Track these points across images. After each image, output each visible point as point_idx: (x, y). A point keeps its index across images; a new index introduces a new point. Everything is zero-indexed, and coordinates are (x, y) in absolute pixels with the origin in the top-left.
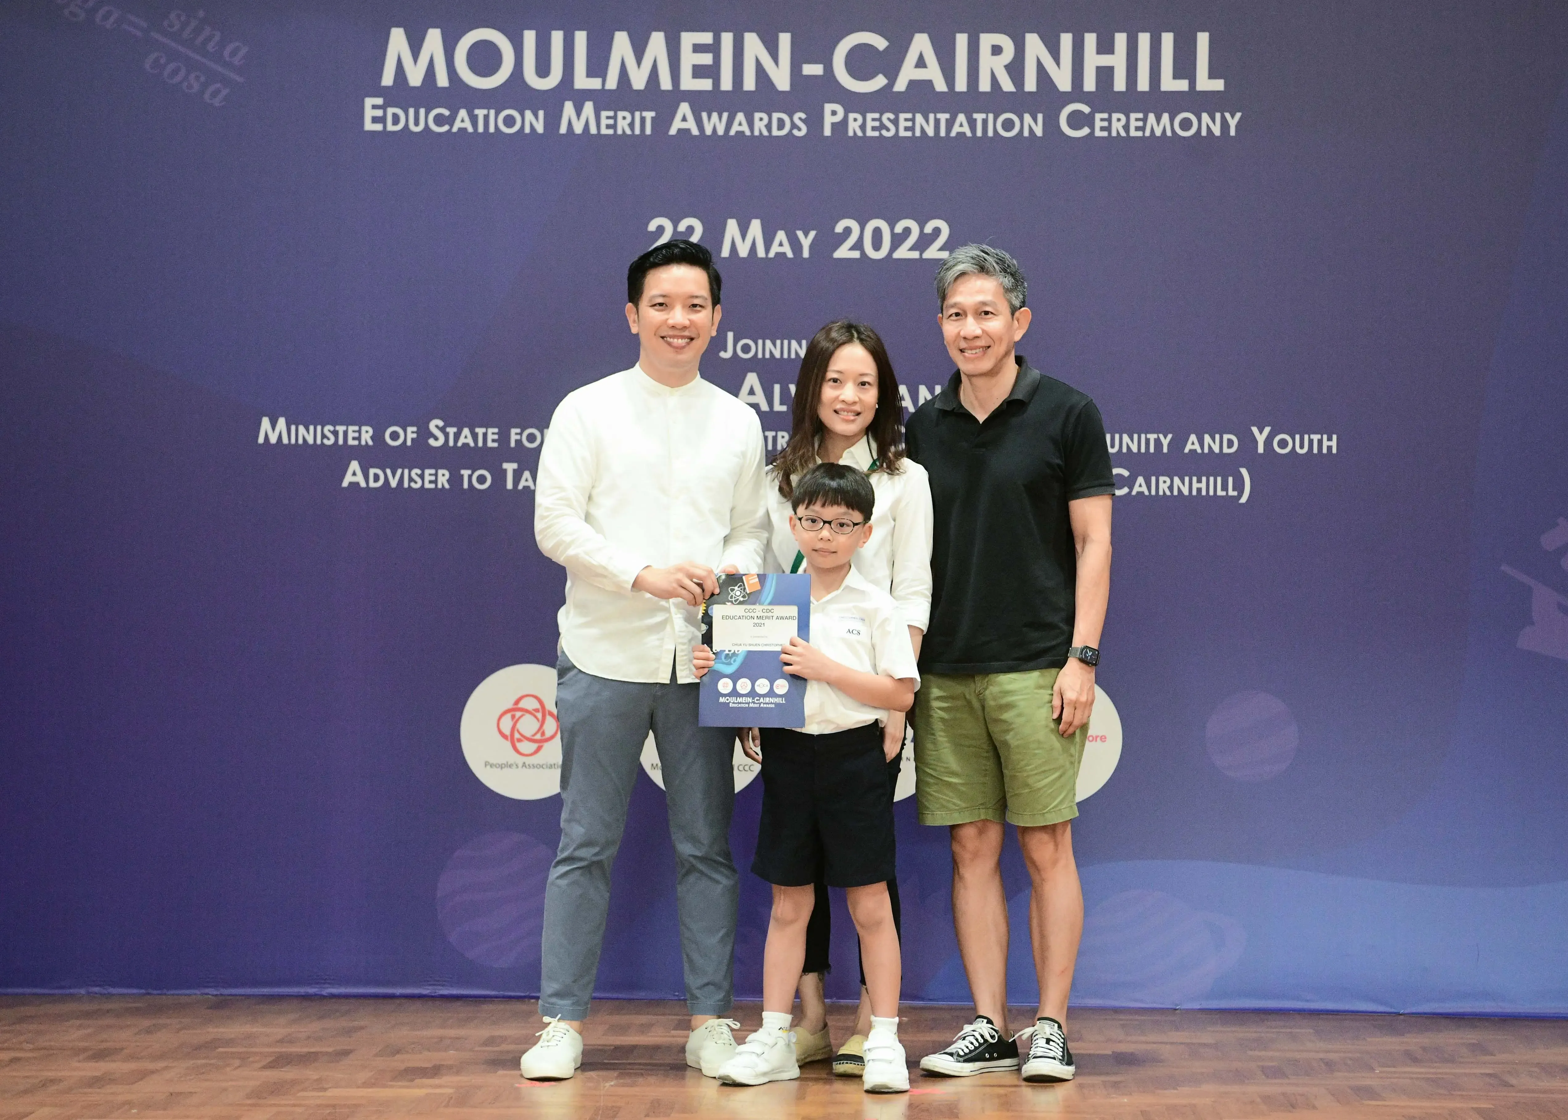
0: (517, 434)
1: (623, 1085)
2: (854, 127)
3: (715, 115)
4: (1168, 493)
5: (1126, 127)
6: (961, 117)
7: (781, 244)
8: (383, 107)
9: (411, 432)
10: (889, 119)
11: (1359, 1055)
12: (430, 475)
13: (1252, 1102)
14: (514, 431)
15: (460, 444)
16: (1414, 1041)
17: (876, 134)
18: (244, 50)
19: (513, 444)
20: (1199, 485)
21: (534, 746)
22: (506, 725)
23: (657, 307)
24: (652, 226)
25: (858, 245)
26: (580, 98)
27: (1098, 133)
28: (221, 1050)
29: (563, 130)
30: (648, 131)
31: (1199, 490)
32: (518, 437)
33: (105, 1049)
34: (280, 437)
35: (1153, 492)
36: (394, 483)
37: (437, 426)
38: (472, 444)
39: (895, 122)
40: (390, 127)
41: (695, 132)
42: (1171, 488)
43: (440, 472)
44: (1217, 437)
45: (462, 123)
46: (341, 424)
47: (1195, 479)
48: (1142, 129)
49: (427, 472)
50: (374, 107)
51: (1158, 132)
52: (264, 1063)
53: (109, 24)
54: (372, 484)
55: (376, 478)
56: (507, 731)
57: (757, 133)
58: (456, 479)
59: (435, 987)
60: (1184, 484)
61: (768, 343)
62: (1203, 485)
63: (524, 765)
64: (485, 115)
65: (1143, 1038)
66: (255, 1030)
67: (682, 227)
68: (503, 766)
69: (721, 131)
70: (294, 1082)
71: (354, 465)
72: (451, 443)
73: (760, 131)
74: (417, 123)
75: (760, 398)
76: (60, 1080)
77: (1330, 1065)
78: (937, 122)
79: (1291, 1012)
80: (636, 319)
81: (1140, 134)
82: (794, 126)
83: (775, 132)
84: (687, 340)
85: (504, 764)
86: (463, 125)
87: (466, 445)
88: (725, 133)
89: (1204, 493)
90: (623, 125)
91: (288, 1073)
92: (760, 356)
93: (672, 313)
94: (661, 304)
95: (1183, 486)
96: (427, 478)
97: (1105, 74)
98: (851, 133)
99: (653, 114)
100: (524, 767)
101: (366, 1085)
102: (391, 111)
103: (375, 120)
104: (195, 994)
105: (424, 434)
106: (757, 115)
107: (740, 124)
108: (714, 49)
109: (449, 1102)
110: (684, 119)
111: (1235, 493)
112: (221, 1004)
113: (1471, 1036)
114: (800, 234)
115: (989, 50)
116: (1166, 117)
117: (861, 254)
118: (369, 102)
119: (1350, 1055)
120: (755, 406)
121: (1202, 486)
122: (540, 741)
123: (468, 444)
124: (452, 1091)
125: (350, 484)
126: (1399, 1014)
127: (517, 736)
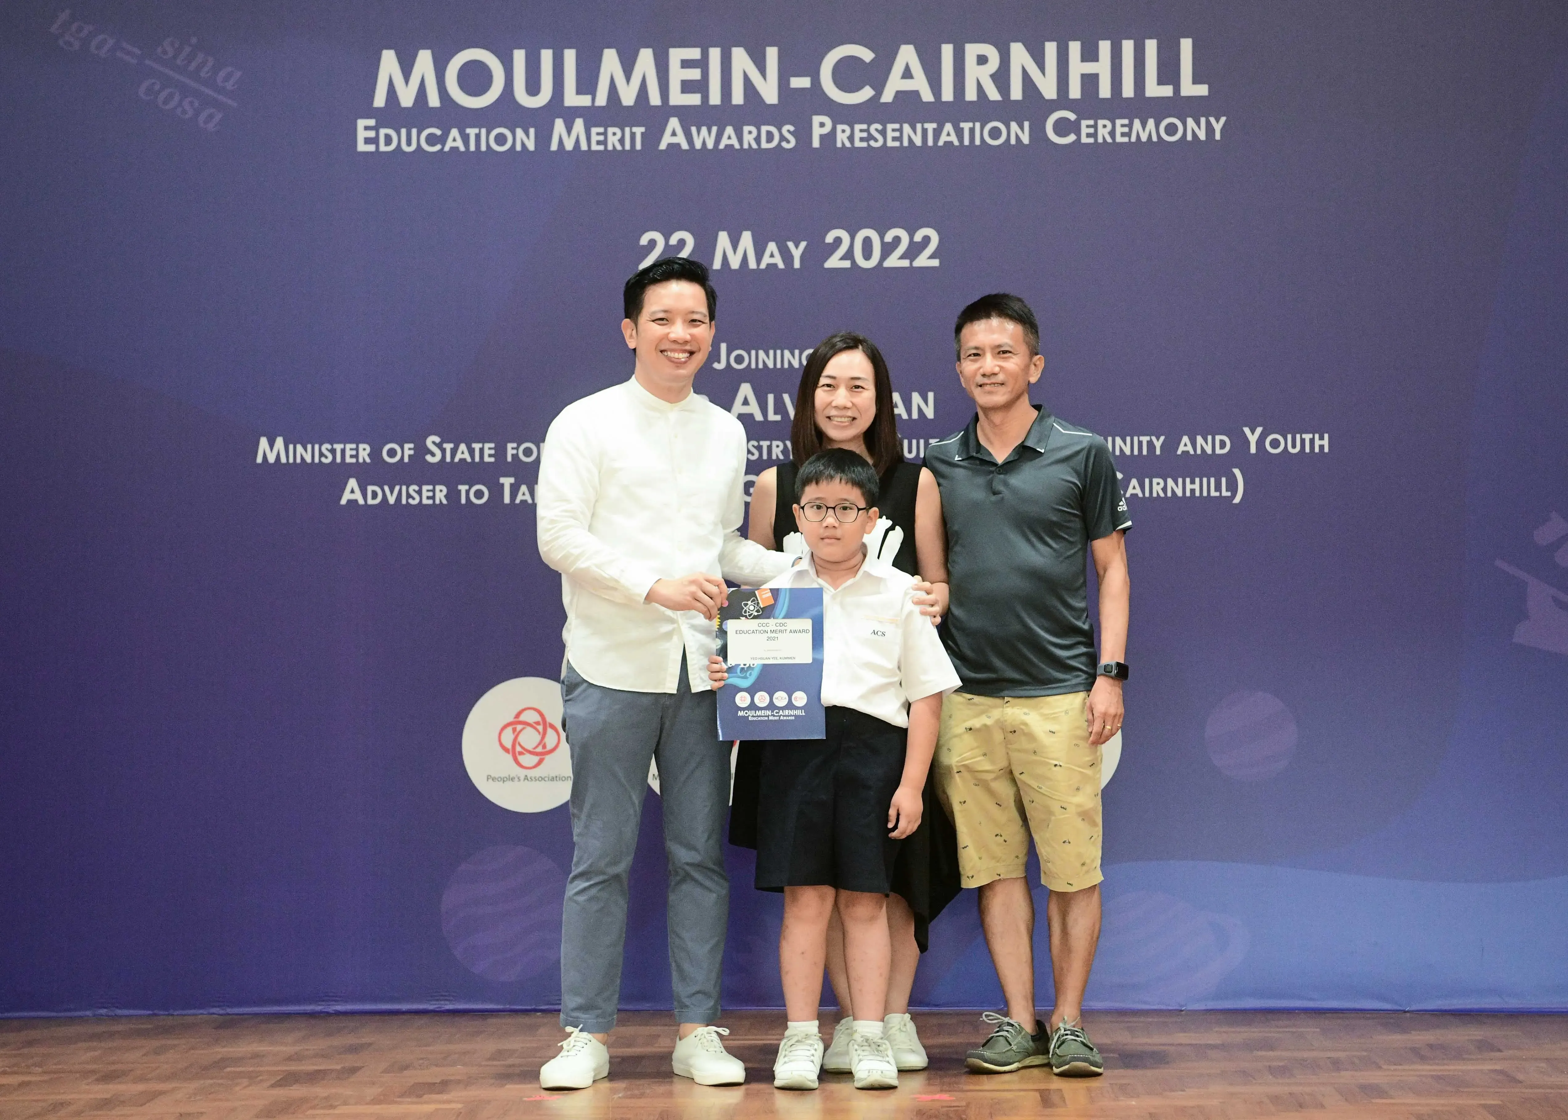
0: (513, 448)
1: (631, 1097)
2: (842, 138)
3: (704, 130)
4: (1162, 495)
5: (1112, 133)
6: (948, 127)
7: (772, 256)
8: (376, 128)
9: (408, 449)
10: (877, 130)
11: (1365, 1054)
12: (428, 491)
13: (1260, 1103)
14: (510, 446)
15: (457, 460)
16: (1421, 1037)
17: (864, 144)
18: (238, 74)
19: (509, 459)
20: (1193, 487)
21: (536, 759)
22: (508, 738)
24: (644, 240)
25: (849, 255)
26: (570, 115)
27: (1084, 140)
28: (229, 1069)
29: (554, 147)
30: (638, 146)
31: (1193, 491)
32: (515, 452)
33: (115, 1071)
34: (278, 456)
35: (1147, 494)
36: (392, 500)
37: (434, 443)
38: (469, 460)
39: (883, 133)
40: (383, 148)
41: (685, 146)
42: (1164, 489)
43: (438, 488)
44: (1210, 438)
45: (454, 140)
46: (339, 442)
47: (1188, 480)
48: (1128, 135)
49: (425, 488)
50: (367, 128)
51: (1144, 138)
52: (269, 1083)
53: (103, 52)
54: (370, 502)
55: (375, 495)
56: (508, 744)
57: (746, 146)
58: (453, 495)
59: (441, 1002)
60: (1177, 485)
61: (761, 353)
62: (1197, 487)
63: (526, 778)
64: (476, 134)
65: (1148, 1040)
66: (262, 1048)
67: (673, 240)
68: (505, 779)
69: (710, 145)
70: (303, 1100)
71: (352, 483)
72: (448, 459)
73: (749, 144)
74: (409, 143)
75: (754, 408)
76: (70, 1104)
77: (1337, 1065)
78: (925, 132)
79: (1297, 1012)
80: (634, 334)
81: (1126, 140)
82: (783, 138)
83: (764, 145)
84: (687, 355)
85: (506, 777)
86: (454, 144)
87: (463, 461)
88: (714, 147)
89: (1197, 494)
90: (613, 141)
91: (297, 1091)
92: (753, 366)
93: (673, 328)
94: (661, 319)
95: (1176, 488)
96: (425, 494)
97: (1090, 81)
98: (839, 145)
99: (643, 129)
100: (526, 780)
101: (376, 1101)
102: (383, 132)
103: (368, 141)
105: (422, 450)
106: (746, 129)
107: (729, 137)
108: (703, 64)
110: (674, 134)
111: (1229, 494)
112: (227, 1023)
114: (791, 245)
115: (974, 60)
116: (1151, 123)
117: (852, 264)
118: (361, 123)
119: (1356, 1053)
121: (1195, 487)
122: (542, 753)
123: (465, 460)
124: (460, 1106)
125: (349, 501)
126: (1405, 1012)
127: (518, 749)
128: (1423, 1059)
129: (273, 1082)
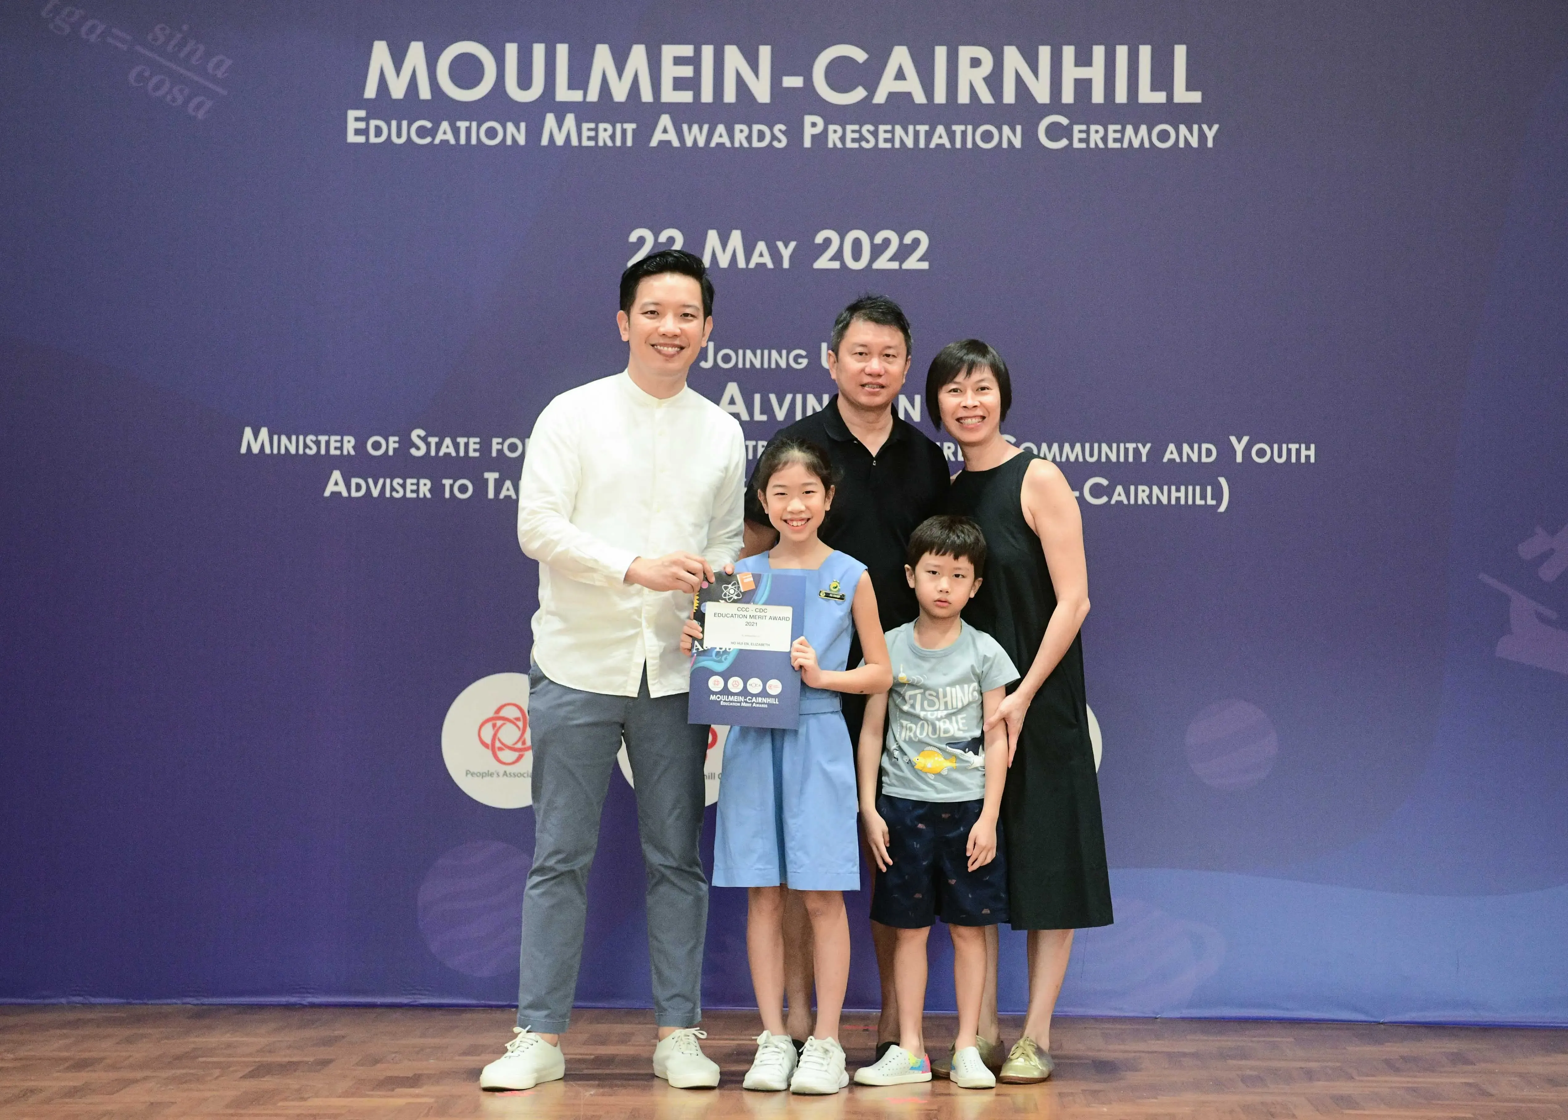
0: (498, 443)
1: (603, 1095)
2: (833, 139)
3: (695, 127)
4: (1147, 502)
5: (1104, 139)
6: (940, 129)
7: (762, 255)
8: (366, 120)
9: (393, 442)
10: (868, 131)
11: (1338, 1064)
12: (412, 484)
13: (1231, 1112)
14: (495, 441)
15: (441, 454)
16: (1396, 1049)
17: (856, 145)
18: (229, 62)
19: (494, 454)
20: (1178, 494)
21: (514, 755)
22: (488, 733)
23: (648, 315)
24: (633, 237)
25: (838, 256)
26: (561, 110)
27: (1077, 145)
28: (201, 1059)
29: (545, 141)
30: (629, 143)
31: (1178, 499)
32: (500, 447)
33: (86, 1059)
34: (262, 446)
35: (1132, 501)
36: (375, 493)
37: (419, 436)
38: (454, 454)
39: (875, 134)
40: (373, 139)
41: (676, 143)
42: (1150, 497)
43: (422, 481)
44: (1196, 446)
45: (444, 132)
46: (323, 434)
47: (1173, 488)
48: (1120, 140)
49: (409, 481)
50: (357, 119)
51: (1136, 144)
52: (241, 1074)
53: (93, 38)
54: (354, 494)
55: (358, 487)
56: (488, 740)
57: (737, 145)
58: (437, 489)
59: (415, 997)
60: (1162, 493)
61: (749, 353)
62: (1182, 495)
63: (505, 773)
64: (467, 127)
65: (1122, 1047)
66: (235, 1039)
67: (663, 238)
68: (484, 775)
69: (701, 143)
70: (274, 1092)
71: (336, 475)
72: (433, 453)
73: (741, 143)
74: (399, 135)
75: (740, 407)
76: (41, 1090)
77: (1310, 1075)
78: (917, 134)
79: (1271, 1021)
80: (627, 327)
81: (1118, 145)
82: (774, 137)
83: (756, 144)
84: (677, 349)
85: (485, 773)
86: (445, 137)
87: (447, 455)
88: (705, 145)
89: (1183, 502)
90: (604, 137)
91: (268, 1082)
92: (740, 365)
93: (663, 321)
94: (652, 312)
95: (1161, 495)
96: (409, 487)
97: (1083, 87)
98: (830, 145)
99: (634, 126)
100: (505, 777)
101: (346, 1094)
102: (373, 123)
103: (358, 132)
104: (176, 1004)
105: (406, 443)
106: (738, 127)
107: (721, 135)
108: (695, 61)
109: (429, 1111)
110: (665, 131)
111: (1214, 503)
112: (201, 1014)
113: (1452, 1045)
114: (780, 244)
115: (968, 62)
116: (1143, 129)
117: (841, 264)
118: (352, 114)
119: (1330, 1064)
120: (736, 416)
121: (1180, 495)
122: (522, 749)
123: (449, 454)
124: (432, 1100)
125: (333, 493)
126: (1380, 1024)
127: (498, 744)
128: (1397, 1070)
129: (245, 1073)
